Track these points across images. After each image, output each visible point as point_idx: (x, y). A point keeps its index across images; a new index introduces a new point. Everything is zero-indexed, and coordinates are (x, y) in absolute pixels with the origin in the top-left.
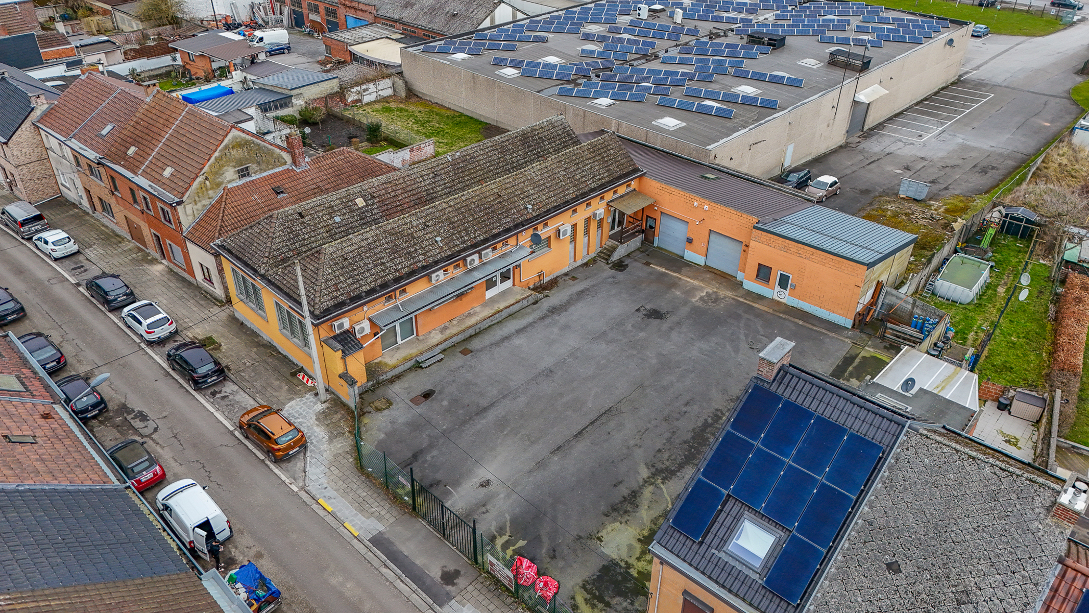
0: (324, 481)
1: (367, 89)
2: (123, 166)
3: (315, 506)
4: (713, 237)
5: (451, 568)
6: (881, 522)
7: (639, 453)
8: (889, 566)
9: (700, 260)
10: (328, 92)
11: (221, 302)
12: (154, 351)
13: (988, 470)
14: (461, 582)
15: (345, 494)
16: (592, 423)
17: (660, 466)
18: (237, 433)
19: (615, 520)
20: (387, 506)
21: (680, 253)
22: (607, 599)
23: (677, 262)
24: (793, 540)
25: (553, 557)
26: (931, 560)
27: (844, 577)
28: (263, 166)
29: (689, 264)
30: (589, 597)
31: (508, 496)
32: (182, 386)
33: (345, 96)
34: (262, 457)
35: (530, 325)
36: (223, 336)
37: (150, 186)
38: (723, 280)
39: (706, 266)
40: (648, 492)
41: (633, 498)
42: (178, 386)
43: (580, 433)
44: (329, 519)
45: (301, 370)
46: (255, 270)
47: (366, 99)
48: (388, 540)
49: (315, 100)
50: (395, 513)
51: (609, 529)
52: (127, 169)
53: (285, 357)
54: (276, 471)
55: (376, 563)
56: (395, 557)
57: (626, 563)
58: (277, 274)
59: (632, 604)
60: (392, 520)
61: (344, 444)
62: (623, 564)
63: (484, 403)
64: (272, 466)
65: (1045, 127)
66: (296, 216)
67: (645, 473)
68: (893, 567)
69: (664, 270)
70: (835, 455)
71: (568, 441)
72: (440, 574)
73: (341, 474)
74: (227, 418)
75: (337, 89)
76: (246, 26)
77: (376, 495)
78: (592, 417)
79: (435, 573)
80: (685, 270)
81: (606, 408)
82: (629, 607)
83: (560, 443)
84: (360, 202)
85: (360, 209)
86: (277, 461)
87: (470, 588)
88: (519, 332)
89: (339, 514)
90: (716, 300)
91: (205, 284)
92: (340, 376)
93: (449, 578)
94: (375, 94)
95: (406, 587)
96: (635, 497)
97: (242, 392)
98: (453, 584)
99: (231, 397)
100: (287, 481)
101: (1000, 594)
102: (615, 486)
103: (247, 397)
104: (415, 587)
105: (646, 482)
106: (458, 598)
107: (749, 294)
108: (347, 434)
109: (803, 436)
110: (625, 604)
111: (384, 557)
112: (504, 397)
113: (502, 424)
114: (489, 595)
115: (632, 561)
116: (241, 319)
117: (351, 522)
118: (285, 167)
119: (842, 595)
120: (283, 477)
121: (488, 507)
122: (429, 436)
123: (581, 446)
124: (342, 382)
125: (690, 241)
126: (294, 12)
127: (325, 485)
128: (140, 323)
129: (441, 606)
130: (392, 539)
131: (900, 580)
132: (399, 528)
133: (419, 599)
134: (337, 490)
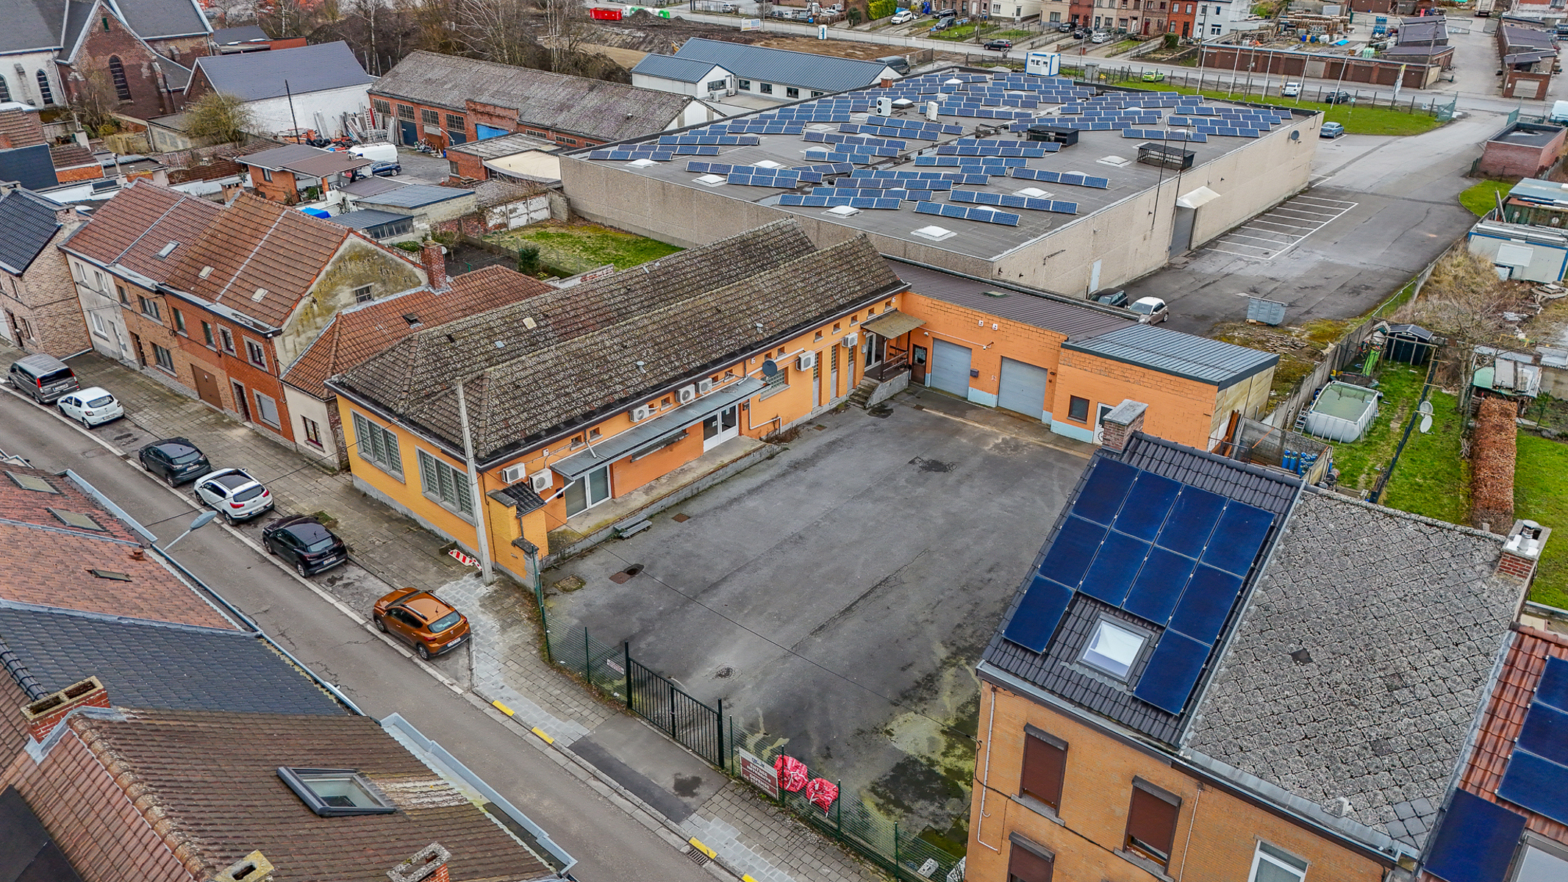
0: (500, 679)
1: (515, 210)
2: (194, 293)
3: (488, 710)
4: (1006, 366)
5: (688, 775)
6: (1281, 605)
7: (932, 630)
8: (1295, 656)
9: (989, 400)
10: (462, 212)
11: (333, 470)
12: (242, 532)
13: (1410, 528)
14: (703, 791)
15: (530, 692)
16: (864, 597)
17: (962, 644)
18: (369, 627)
19: (908, 710)
20: (591, 705)
21: (961, 393)
22: (906, 803)
23: (960, 405)
24: (1168, 639)
25: (828, 756)
26: (1349, 642)
27: (1238, 675)
28: (390, 287)
29: (975, 407)
30: (881, 801)
31: (758, 686)
32: (286, 573)
33: (485, 218)
34: (408, 655)
35: (766, 483)
36: (338, 510)
37: (233, 314)
38: (1024, 424)
39: (998, 408)
40: (948, 675)
41: (929, 683)
42: (280, 573)
43: (849, 609)
44: (510, 725)
45: (455, 546)
46: (389, 410)
47: (514, 223)
48: (595, 745)
49: (444, 223)
50: (603, 713)
51: (901, 720)
52: (200, 296)
53: (430, 532)
54: (430, 670)
55: (582, 774)
56: (607, 766)
57: (929, 759)
58: (422, 411)
59: (942, 807)
60: (599, 721)
61: (523, 633)
62: (924, 761)
63: (712, 577)
64: (423, 665)
65: (1430, 239)
66: (444, 339)
67: (942, 653)
68: (1301, 657)
69: (941, 414)
70: (1213, 530)
71: (833, 619)
72: (672, 783)
73: (522, 670)
74: (353, 609)
75: (473, 209)
76: (337, 143)
77: (573, 692)
78: (864, 590)
79: (665, 781)
80: (970, 414)
81: (881, 579)
82: (939, 812)
83: (822, 621)
84: (529, 323)
85: (529, 331)
86: (431, 657)
87: (717, 798)
88: (751, 492)
89: (524, 718)
90: (1017, 448)
91: (310, 448)
92: (514, 544)
93: (686, 787)
94: (525, 217)
95: (627, 803)
96: (932, 681)
97: (372, 578)
98: (693, 795)
99: (357, 584)
100: (447, 682)
101: (1442, 672)
102: (903, 669)
103: (380, 583)
104: (638, 800)
105: (945, 663)
106: (701, 811)
107: (1061, 439)
108: (526, 621)
109: (1170, 512)
110: (931, 809)
111: (592, 767)
112: (739, 570)
113: (740, 602)
114: (744, 805)
115: (937, 757)
116: (363, 489)
117: (541, 726)
118: (420, 289)
119: (1237, 698)
120: (441, 678)
121: (732, 701)
122: (641, 619)
123: (851, 625)
124: (517, 552)
125: (975, 374)
126: (403, 124)
127: (501, 684)
128: (223, 494)
129: (677, 822)
130: (602, 744)
131: (1311, 670)
132: (610, 731)
133: (646, 815)
134: (518, 689)
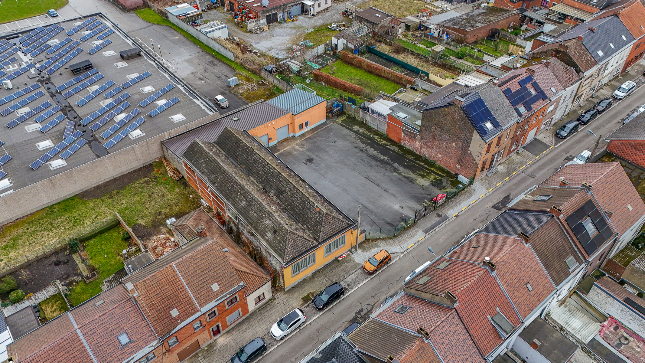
3: (411, 249)
4: (279, 130)
5: (436, 215)
6: (490, 106)
7: (388, 174)
8: (496, 110)
9: (275, 142)
14: (440, 213)
15: (406, 241)
17: (393, 170)
18: (371, 278)
19: (416, 182)
20: (412, 230)
26: (497, 104)
27: (497, 117)
30: (443, 189)
31: (407, 203)
34: (386, 267)
37: (217, 301)
38: (289, 140)
39: (278, 142)
40: (404, 174)
42: (338, 304)
44: (416, 245)
45: (337, 258)
48: (425, 230)
50: (415, 228)
51: (419, 183)
53: (325, 266)
54: (393, 262)
55: (434, 232)
56: (432, 227)
60: (418, 229)
61: (381, 243)
64: (391, 263)
65: (179, 39)
67: (396, 174)
74: (362, 282)
77: (407, 233)
78: (370, 181)
79: (438, 219)
81: (365, 178)
83: (383, 190)
89: (415, 242)
93: (439, 216)
96: (406, 177)
98: (441, 215)
99: (348, 283)
100: (399, 258)
103: (349, 277)
104: (442, 223)
105: (400, 174)
106: (446, 214)
107: (300, 137)
108: (376, 242)
111: (432, 230)
114: (445, 208)
115: (430, 180)
119: (499, 119)
120: (397, 259)
121: (412, 207)
122: (379, 220)
125: (270, 139)
127: (402, 246)
129: (449, 218)
132: (421, 227)
133: (446, 223)
134: (404, 243)
